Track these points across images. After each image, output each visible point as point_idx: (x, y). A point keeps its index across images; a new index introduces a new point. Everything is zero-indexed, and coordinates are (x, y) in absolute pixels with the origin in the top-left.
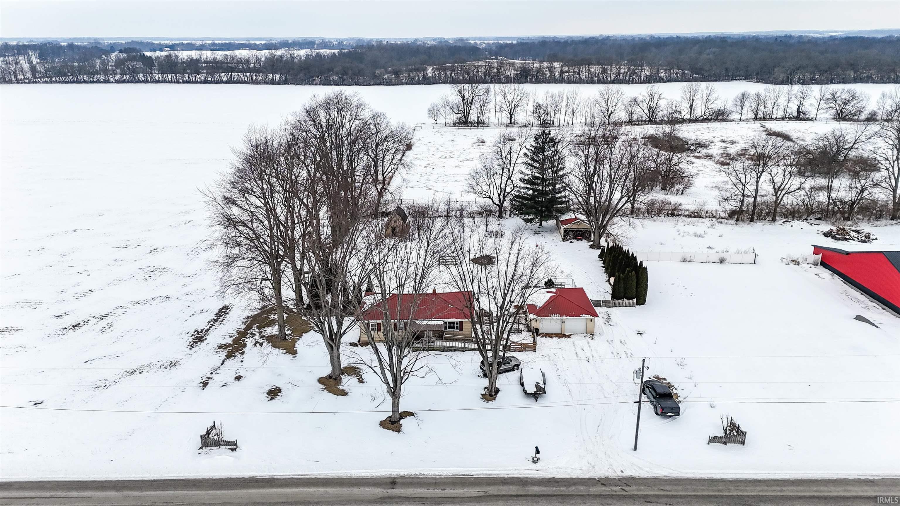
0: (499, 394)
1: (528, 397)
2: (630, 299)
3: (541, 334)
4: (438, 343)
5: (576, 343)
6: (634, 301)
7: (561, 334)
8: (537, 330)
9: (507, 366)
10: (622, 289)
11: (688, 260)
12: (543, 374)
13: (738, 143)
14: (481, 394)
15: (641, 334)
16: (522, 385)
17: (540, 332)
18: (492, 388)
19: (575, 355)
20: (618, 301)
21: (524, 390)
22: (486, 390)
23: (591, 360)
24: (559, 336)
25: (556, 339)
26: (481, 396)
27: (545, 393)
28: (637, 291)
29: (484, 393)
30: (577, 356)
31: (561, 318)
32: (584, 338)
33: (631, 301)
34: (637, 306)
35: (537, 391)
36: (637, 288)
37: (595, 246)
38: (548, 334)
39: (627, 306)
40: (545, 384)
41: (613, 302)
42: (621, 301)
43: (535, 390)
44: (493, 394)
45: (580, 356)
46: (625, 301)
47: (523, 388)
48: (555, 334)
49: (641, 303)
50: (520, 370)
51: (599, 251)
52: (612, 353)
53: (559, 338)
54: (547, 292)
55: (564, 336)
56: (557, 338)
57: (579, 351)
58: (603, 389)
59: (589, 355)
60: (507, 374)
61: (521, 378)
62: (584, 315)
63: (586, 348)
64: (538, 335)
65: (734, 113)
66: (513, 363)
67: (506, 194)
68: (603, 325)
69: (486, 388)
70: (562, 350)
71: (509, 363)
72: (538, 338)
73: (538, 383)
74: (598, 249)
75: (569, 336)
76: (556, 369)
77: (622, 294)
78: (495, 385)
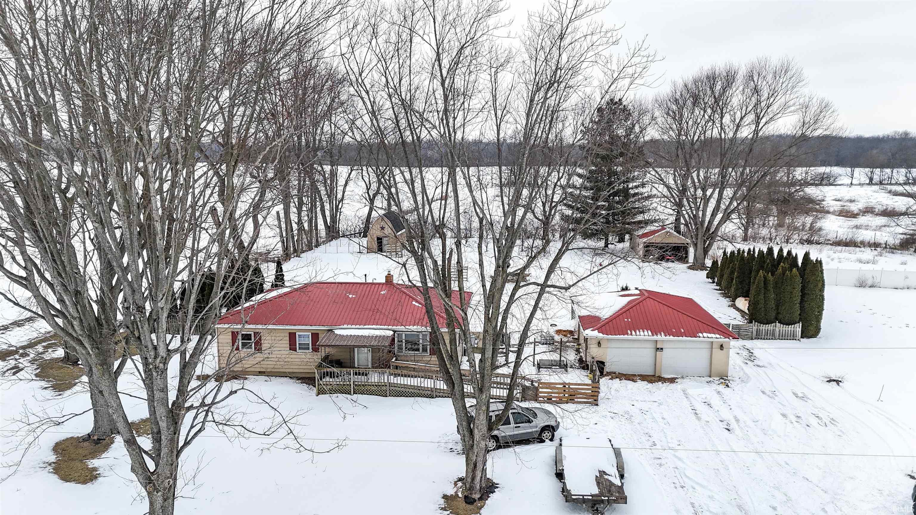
0: (494, 499)
1: (574, 510)
2: (788, 324)
3: (608, 374)
4: (374, 378)
5: (690, 391)
6: (798, 328)
7: (654, 376)
8: (601, 364)
9: (525, 429)
10: (772, 304)
11: (870, 282)
12: (617, 453)
13: (858, 202)
14: (445, 497)
15: (838, 382)
16: (560, 475)
17: (607, 369)
18: (473, 479)
19: (694, 417)
20: (764, 328)
21: (564, 490)
22: (460, 484)
23: (734, 425)
24: (649, 379)
25: (642, 385)
26: (442, 501)
27: (623, 499)
28: (802, 308)
29: (451, 491)
30: (699, 419)
31: (655, 337)
32: (706, 385)
33: (790, 328)
34: (802, 339)
35: (601, 494)
36: (802, 301)
37: (698, 266)
38: (625, 375)
39: (783, 337)
40: (622, 476)
41: (755, 328)
42: (770, 327)
43: (595, 490)
44: (477, 496)
45: (704, 417)
46: (778, 327)
47: (561, 485)
48: (639, 375)
49: (811, 333)
50: (556, 442)
51: (705, 273)
52: (784, 415)
53: (651, 382)
54: (622, 296)
55: (663, 380)
56: (646, 382)
57: (701, 408)
58: (789, 500)
59: (727, 415)
60: (519, 449)
61: (558, 460)
62: (705, 335)
63: (715, 401)
64: (602, 374)
65: (842, 177)
66: (540, 422)
67: (554, 204)
68: (743, 365)
69: (460, 480)
70: (660, 404)
71: (530, 421)
72: (604, 382)
73: (603, 473)
74: (701, 270)
75: (672, 380)
76: (650, 443)
77: (773, 314)
78: (484, 470)
